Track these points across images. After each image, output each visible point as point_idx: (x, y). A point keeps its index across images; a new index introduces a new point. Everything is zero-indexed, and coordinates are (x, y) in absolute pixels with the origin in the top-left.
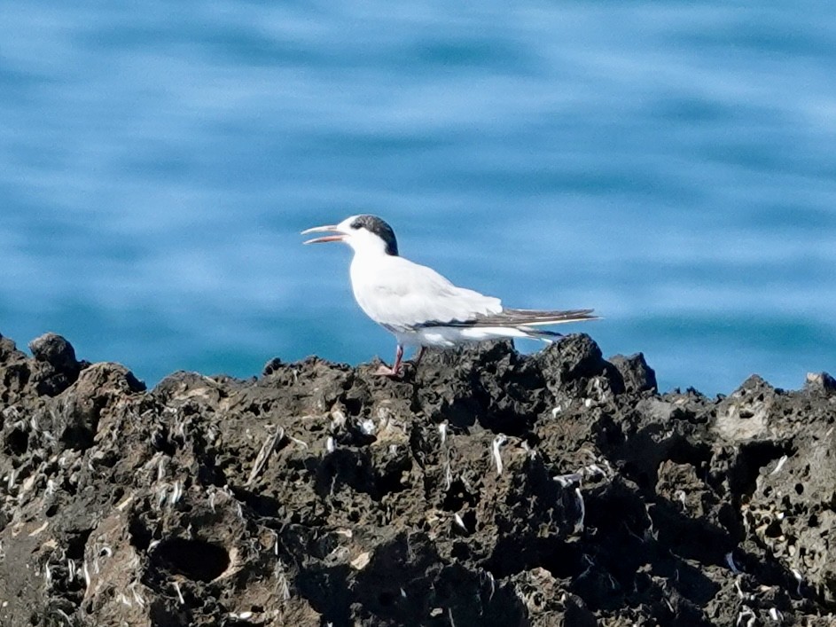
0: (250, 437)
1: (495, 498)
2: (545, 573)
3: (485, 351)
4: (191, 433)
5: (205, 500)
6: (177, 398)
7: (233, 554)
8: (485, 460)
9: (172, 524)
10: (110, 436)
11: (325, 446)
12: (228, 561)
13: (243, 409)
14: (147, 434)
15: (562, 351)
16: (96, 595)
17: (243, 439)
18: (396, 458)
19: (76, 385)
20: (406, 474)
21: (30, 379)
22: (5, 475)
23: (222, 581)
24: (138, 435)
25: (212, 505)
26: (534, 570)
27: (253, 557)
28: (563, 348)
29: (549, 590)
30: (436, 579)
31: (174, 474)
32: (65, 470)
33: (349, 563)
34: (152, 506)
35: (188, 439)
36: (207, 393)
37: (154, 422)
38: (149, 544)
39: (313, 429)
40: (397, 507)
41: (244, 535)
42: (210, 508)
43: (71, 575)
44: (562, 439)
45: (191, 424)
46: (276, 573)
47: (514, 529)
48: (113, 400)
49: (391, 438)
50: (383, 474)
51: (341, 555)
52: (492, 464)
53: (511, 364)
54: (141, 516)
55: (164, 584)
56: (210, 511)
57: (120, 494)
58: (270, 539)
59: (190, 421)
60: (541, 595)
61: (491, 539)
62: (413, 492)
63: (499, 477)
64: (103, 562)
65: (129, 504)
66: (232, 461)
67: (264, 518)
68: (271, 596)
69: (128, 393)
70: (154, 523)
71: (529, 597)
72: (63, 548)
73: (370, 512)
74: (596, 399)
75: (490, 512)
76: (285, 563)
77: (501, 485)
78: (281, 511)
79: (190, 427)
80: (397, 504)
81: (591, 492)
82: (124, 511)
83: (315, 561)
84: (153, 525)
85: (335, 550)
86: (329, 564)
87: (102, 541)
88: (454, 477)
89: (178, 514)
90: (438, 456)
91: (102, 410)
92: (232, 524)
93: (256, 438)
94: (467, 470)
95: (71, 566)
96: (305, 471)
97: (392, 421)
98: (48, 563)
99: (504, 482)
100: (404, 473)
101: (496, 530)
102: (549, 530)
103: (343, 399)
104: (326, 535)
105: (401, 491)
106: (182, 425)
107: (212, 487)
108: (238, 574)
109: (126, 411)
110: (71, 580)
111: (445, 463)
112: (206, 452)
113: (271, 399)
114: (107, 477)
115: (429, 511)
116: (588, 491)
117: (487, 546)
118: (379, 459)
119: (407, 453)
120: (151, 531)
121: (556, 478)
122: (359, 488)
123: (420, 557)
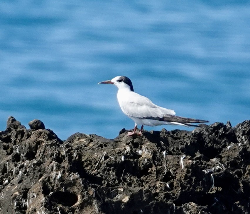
0: (96, 156)
1: (180, 177)
2: (193, 204)
3: (214, 126)
4: (67, 154)
5: (69, 178)
6: (75, 142)
7: (79, 197)
8: (178, 164)
9: (58, 186)
10: (39, 155)
11: (121, 159)
12: (78, 199)
13: (97, 146)
14: (52, 155)
15: (243, 127)
16: (30, 211)
17: (93, 157)
18: (147, 163)
19: (30, 137)
20: (150, 169)
21: (25, 135)
22: (12, 169)
23: (75, 206)
24: (49, 155)
25: (72, 180)
26: (190, 203)
27: (86, 198)
28: (243, 126)
29: (194, 210)
30: (153, 206)
31: (59, 168)
32: (26, 167)
33: (122, 200)
34: (51, 180)
35: (67, 156)
36: (86, 140)
37: (55, 150)
38: (49, 193)
39: (118, 153)
40: (146, 181)
41: (83, 190)
42: (71, 181)
43: (23, 204)
44: (229, 157)
45: (68, 151)
46: (94, 204)
47: (187, 188)
48: (42, 143)
49: (146, 156)
50: (142, 169)
51: (119, 197)
52: (180, 166)
53: (223, 131)
54: (47, 183)
55: (53, 208)
56: (71, 182)
57: (41, 176)
58: (92, 191)
59: (67, 150)
60: (192, 212)
61: (178, 192)
62: (152, 175)
63: (183, 170)
64: (33, 199)
65: (43, 179)
66: (90, 164)
67: (91, 184)
68: (92, 211)
69: (47, 140)
70: (51, 186)
71: (188, 213)
72: (21, 195)
73: (136, 182)
74: (243, 143)
75: (178, 182)
76: (97, 200)
77: (183, 173)
78: (103, 182)
79: (67, 152)
80: (146, 180)
81: (216, 176)
82: (40, 181)
83: (109, 199)
84: (51, 187)
85: (117, 196)
86: (114, 200)
87: (33, 192)
88: (167, 170)
89: (60, 183)
90: (162, 162)
91: (39, 146)
92: (79, 186)
93: (98, 156)
94: (172, 168)
95: (23, 201)
96: (113, 168)
97: (147, 150)
98: (15, 200)
99: (184, 172)
100: (149, 168)
101: (180, 189)
102: (200, 189)
103: (132, 142)
104: (114, 190)
105: (148, 175)
106: (65, 151)
107: (72, 173)
108: (81, 204)
109: (46, 146)
110: (23, 206)
111: (164, 165)
112: (73, 161)
113: (107, 142)
114: (38, 170)
115: (157, 182)
116: (215, 175)
117: (177, 194)
118: (141, 164)
119: (151, 162)
120: (50, 189)
121: (203, 171)
122: (133, 174)
123: (148, 198)
